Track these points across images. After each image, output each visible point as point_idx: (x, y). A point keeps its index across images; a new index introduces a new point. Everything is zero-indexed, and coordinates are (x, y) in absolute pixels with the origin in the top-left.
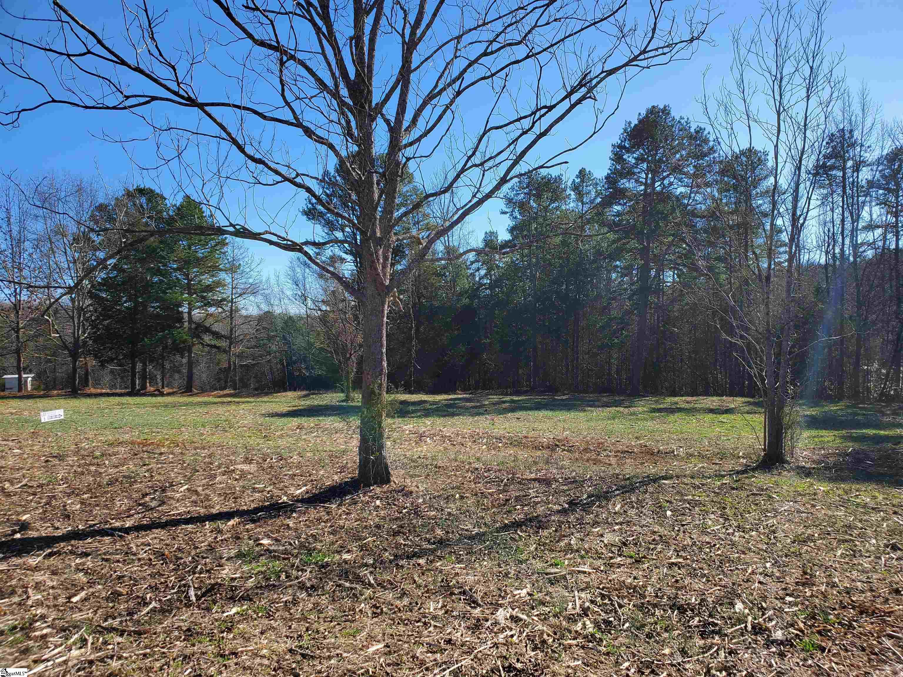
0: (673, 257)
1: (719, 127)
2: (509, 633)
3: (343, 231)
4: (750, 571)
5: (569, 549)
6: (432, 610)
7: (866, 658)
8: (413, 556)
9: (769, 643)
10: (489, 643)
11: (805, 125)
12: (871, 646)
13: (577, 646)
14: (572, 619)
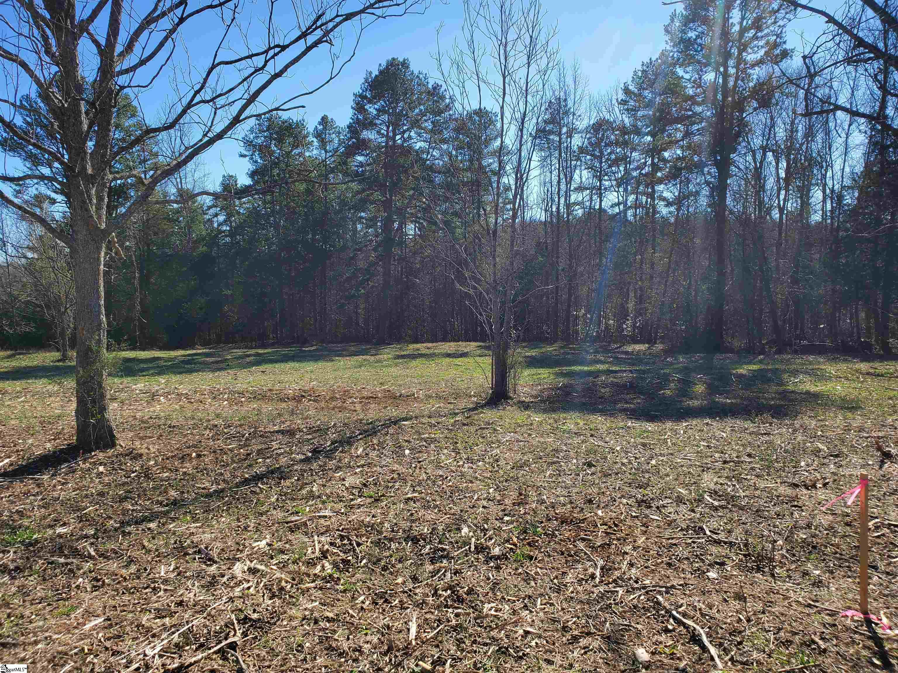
0: (413, 211)
1: (452, 85)
2: (246, 585)
3: (51, 167)
4: (475, 498)
5: (311, 496)
6: (162, 574)
7: (564, 561)
8: (143, 521)
9: (489, 558)
10: (224, 598)
11: (527, 90)
12: (568, 550)
13: (315, 588)
14: (311, 563)
